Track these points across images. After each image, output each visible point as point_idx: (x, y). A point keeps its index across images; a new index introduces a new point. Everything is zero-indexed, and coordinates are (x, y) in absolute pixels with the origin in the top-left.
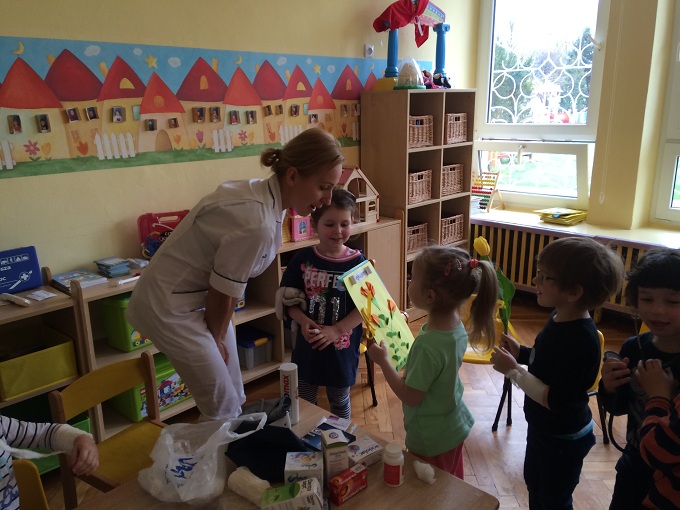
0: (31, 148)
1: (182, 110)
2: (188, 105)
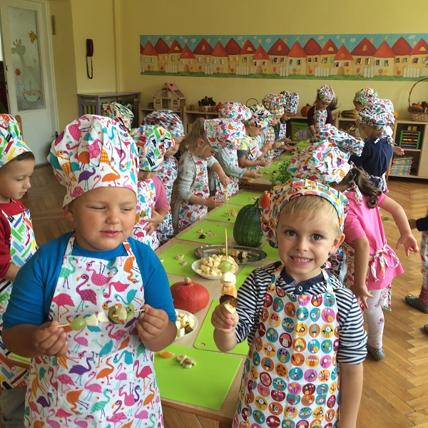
0: (295, 70)
1: (352, 59)
2: (355, 57)
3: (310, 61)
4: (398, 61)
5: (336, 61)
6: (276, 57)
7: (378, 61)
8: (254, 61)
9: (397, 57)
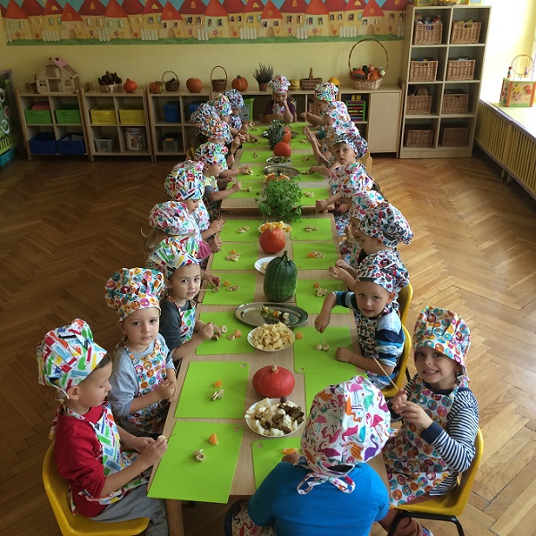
0: (215, 33)
1: (282, 17)
2: (285, 15)
3: (233, 20)
4: (332, 18)
5: (263, 20)
6: (190, 16)
7: (311, 19)
8: (163, 22)
9: (331, 13)
